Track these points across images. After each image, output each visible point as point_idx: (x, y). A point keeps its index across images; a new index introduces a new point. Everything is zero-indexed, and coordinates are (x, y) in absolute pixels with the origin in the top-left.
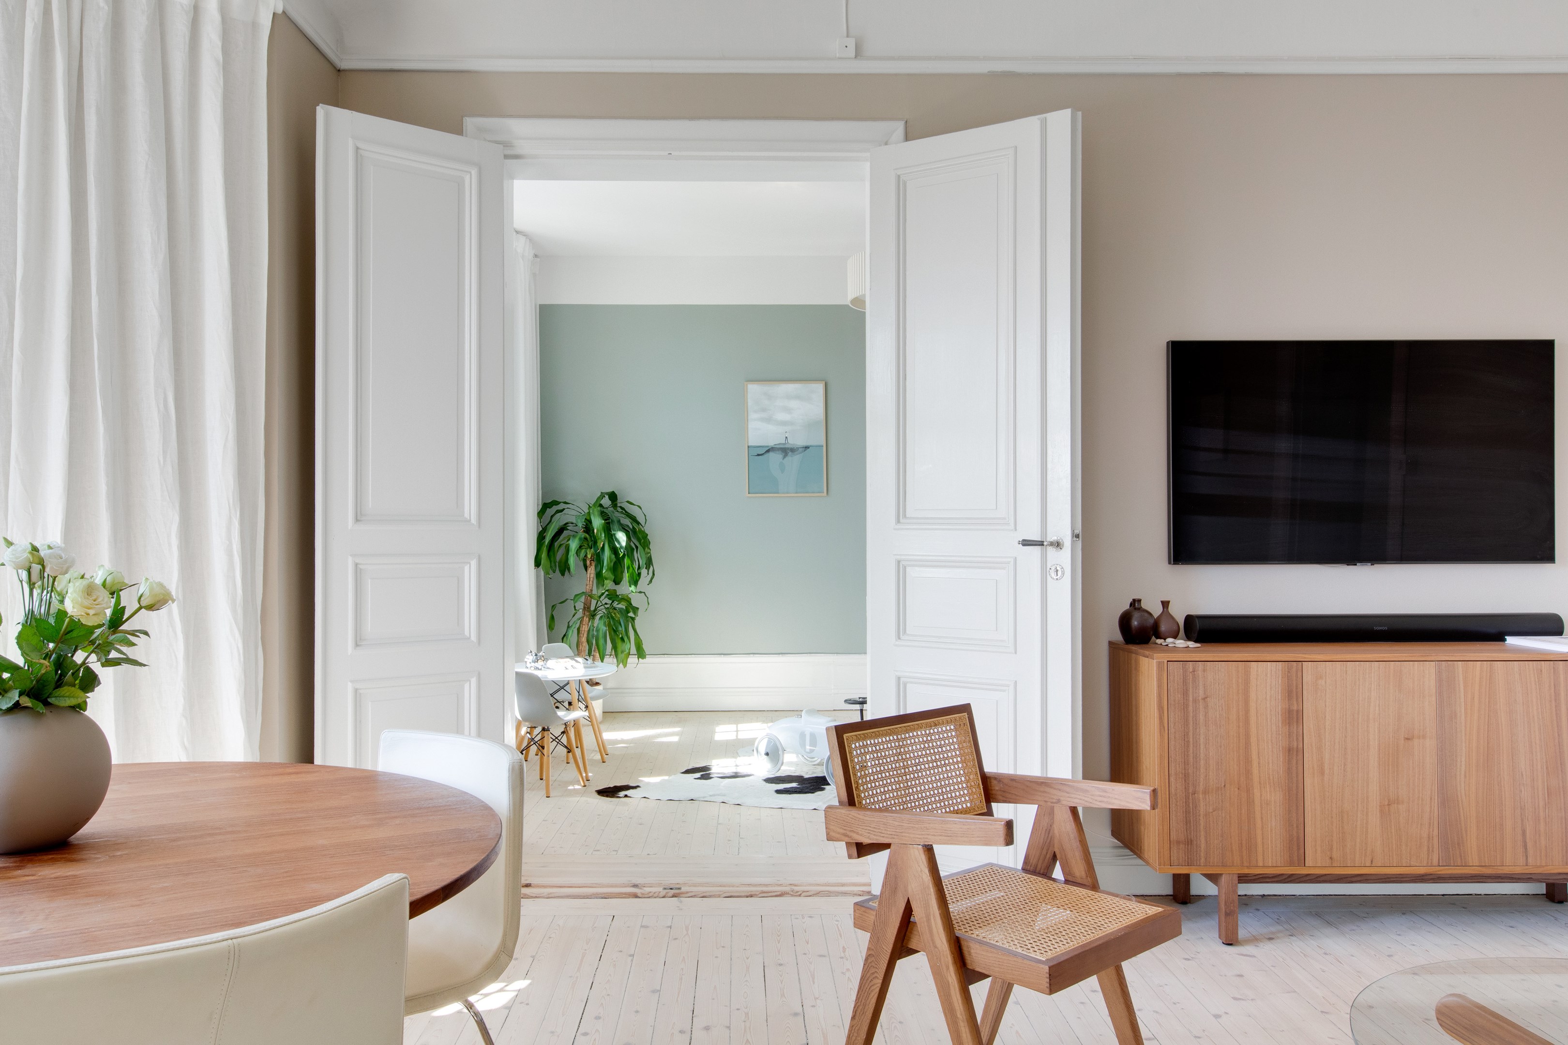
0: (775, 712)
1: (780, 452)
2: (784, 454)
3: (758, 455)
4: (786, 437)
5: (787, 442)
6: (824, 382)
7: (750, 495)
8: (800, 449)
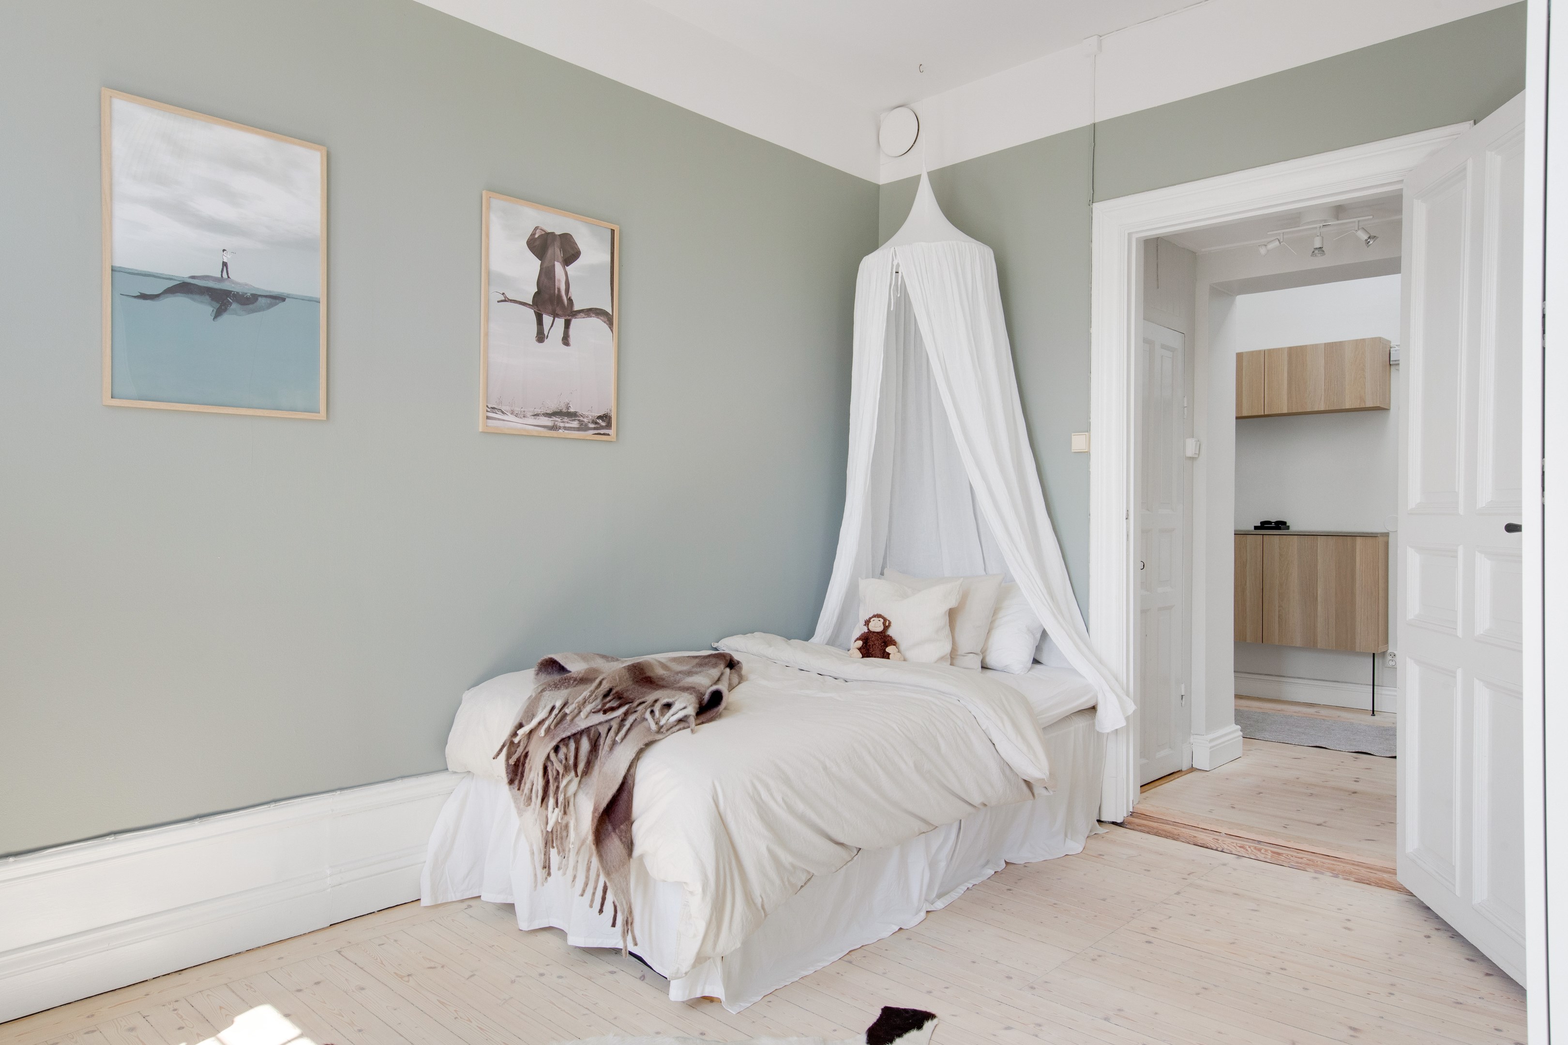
0: (177, 977)
1: (207, 298)
2: (218, 305)
3: (143, 297)
4: (225, 264)
5: (225, 275)
6: (324, 150)
7: (116, 402)
8: (260, 299)
